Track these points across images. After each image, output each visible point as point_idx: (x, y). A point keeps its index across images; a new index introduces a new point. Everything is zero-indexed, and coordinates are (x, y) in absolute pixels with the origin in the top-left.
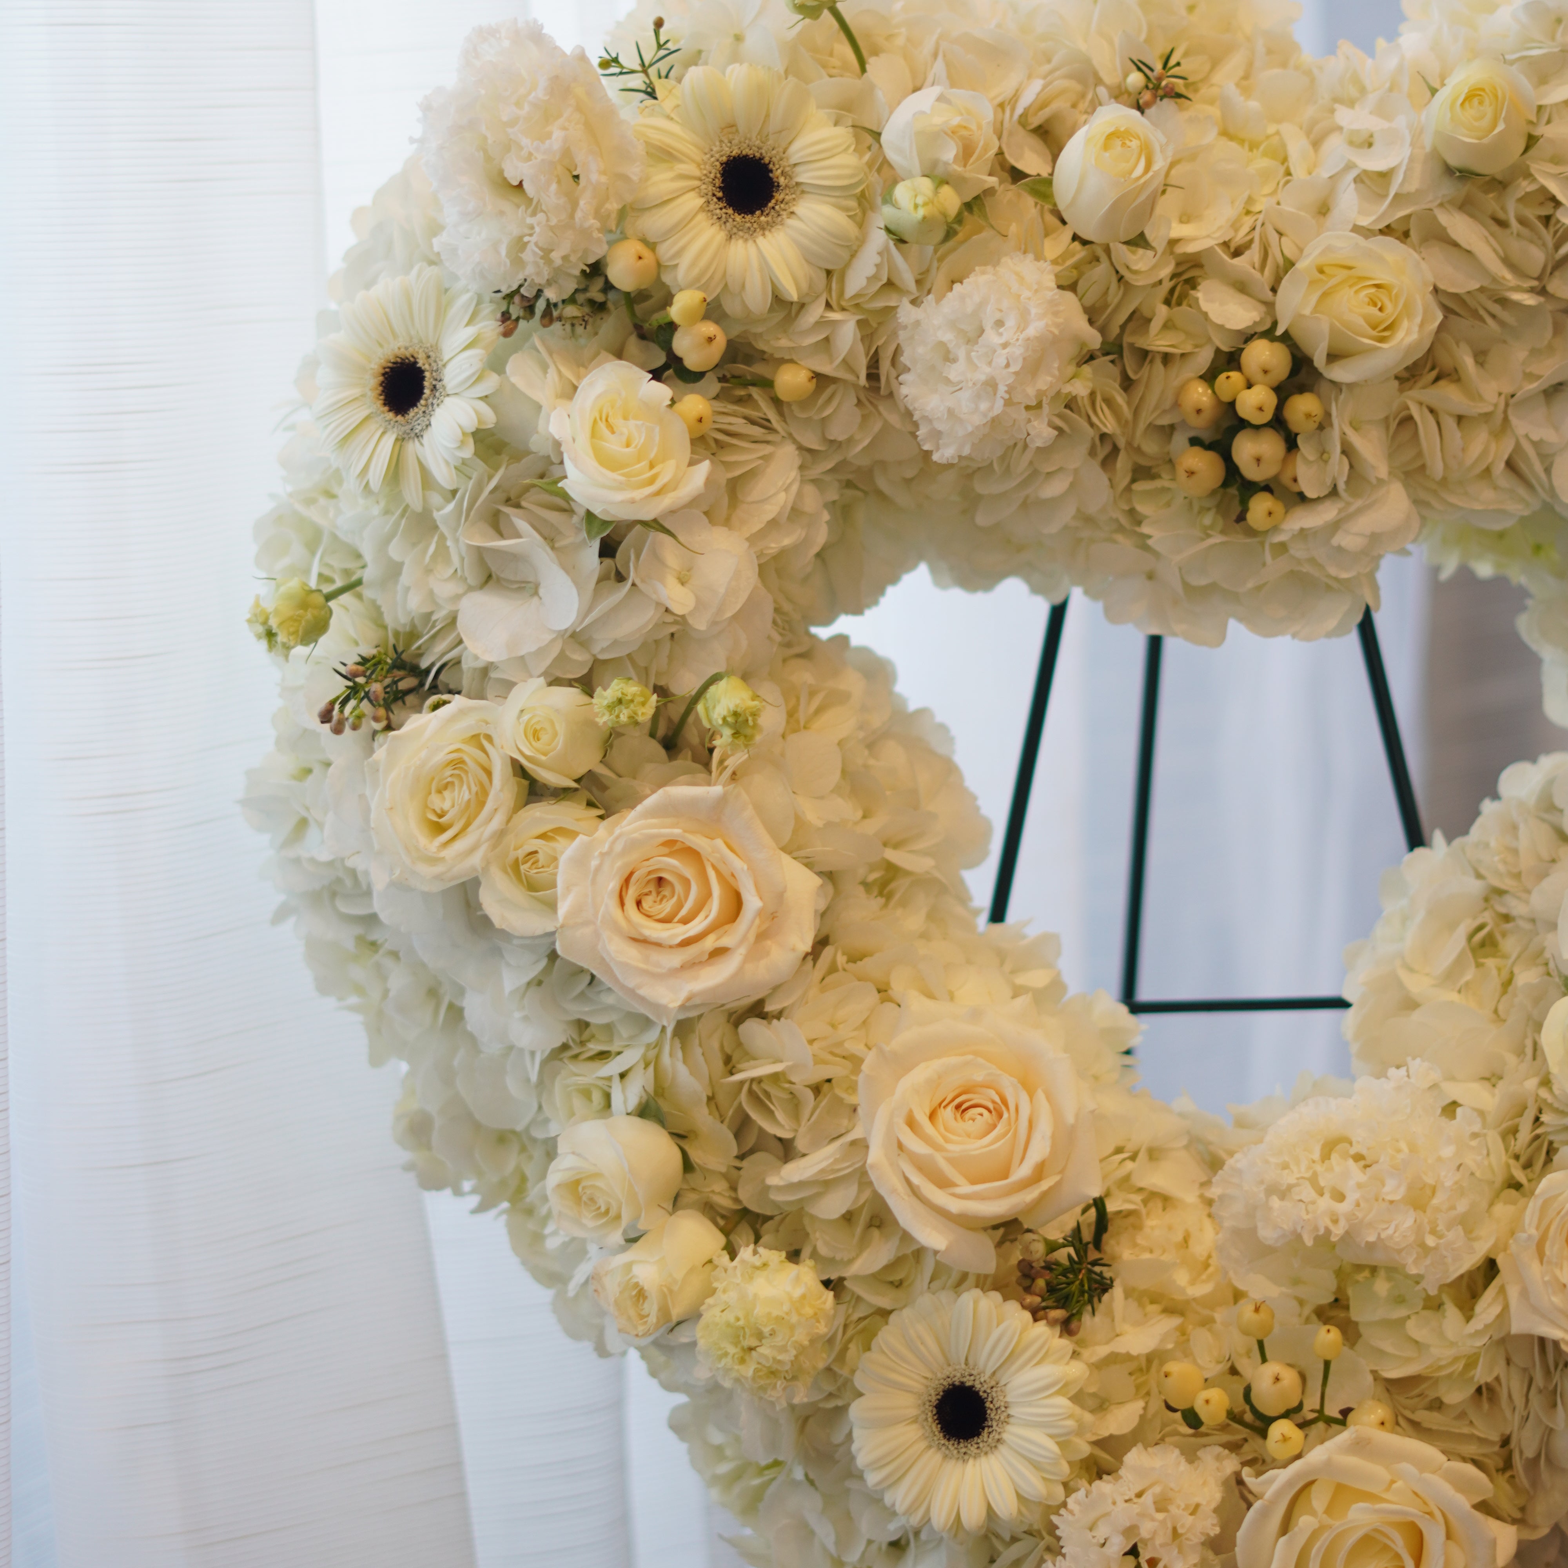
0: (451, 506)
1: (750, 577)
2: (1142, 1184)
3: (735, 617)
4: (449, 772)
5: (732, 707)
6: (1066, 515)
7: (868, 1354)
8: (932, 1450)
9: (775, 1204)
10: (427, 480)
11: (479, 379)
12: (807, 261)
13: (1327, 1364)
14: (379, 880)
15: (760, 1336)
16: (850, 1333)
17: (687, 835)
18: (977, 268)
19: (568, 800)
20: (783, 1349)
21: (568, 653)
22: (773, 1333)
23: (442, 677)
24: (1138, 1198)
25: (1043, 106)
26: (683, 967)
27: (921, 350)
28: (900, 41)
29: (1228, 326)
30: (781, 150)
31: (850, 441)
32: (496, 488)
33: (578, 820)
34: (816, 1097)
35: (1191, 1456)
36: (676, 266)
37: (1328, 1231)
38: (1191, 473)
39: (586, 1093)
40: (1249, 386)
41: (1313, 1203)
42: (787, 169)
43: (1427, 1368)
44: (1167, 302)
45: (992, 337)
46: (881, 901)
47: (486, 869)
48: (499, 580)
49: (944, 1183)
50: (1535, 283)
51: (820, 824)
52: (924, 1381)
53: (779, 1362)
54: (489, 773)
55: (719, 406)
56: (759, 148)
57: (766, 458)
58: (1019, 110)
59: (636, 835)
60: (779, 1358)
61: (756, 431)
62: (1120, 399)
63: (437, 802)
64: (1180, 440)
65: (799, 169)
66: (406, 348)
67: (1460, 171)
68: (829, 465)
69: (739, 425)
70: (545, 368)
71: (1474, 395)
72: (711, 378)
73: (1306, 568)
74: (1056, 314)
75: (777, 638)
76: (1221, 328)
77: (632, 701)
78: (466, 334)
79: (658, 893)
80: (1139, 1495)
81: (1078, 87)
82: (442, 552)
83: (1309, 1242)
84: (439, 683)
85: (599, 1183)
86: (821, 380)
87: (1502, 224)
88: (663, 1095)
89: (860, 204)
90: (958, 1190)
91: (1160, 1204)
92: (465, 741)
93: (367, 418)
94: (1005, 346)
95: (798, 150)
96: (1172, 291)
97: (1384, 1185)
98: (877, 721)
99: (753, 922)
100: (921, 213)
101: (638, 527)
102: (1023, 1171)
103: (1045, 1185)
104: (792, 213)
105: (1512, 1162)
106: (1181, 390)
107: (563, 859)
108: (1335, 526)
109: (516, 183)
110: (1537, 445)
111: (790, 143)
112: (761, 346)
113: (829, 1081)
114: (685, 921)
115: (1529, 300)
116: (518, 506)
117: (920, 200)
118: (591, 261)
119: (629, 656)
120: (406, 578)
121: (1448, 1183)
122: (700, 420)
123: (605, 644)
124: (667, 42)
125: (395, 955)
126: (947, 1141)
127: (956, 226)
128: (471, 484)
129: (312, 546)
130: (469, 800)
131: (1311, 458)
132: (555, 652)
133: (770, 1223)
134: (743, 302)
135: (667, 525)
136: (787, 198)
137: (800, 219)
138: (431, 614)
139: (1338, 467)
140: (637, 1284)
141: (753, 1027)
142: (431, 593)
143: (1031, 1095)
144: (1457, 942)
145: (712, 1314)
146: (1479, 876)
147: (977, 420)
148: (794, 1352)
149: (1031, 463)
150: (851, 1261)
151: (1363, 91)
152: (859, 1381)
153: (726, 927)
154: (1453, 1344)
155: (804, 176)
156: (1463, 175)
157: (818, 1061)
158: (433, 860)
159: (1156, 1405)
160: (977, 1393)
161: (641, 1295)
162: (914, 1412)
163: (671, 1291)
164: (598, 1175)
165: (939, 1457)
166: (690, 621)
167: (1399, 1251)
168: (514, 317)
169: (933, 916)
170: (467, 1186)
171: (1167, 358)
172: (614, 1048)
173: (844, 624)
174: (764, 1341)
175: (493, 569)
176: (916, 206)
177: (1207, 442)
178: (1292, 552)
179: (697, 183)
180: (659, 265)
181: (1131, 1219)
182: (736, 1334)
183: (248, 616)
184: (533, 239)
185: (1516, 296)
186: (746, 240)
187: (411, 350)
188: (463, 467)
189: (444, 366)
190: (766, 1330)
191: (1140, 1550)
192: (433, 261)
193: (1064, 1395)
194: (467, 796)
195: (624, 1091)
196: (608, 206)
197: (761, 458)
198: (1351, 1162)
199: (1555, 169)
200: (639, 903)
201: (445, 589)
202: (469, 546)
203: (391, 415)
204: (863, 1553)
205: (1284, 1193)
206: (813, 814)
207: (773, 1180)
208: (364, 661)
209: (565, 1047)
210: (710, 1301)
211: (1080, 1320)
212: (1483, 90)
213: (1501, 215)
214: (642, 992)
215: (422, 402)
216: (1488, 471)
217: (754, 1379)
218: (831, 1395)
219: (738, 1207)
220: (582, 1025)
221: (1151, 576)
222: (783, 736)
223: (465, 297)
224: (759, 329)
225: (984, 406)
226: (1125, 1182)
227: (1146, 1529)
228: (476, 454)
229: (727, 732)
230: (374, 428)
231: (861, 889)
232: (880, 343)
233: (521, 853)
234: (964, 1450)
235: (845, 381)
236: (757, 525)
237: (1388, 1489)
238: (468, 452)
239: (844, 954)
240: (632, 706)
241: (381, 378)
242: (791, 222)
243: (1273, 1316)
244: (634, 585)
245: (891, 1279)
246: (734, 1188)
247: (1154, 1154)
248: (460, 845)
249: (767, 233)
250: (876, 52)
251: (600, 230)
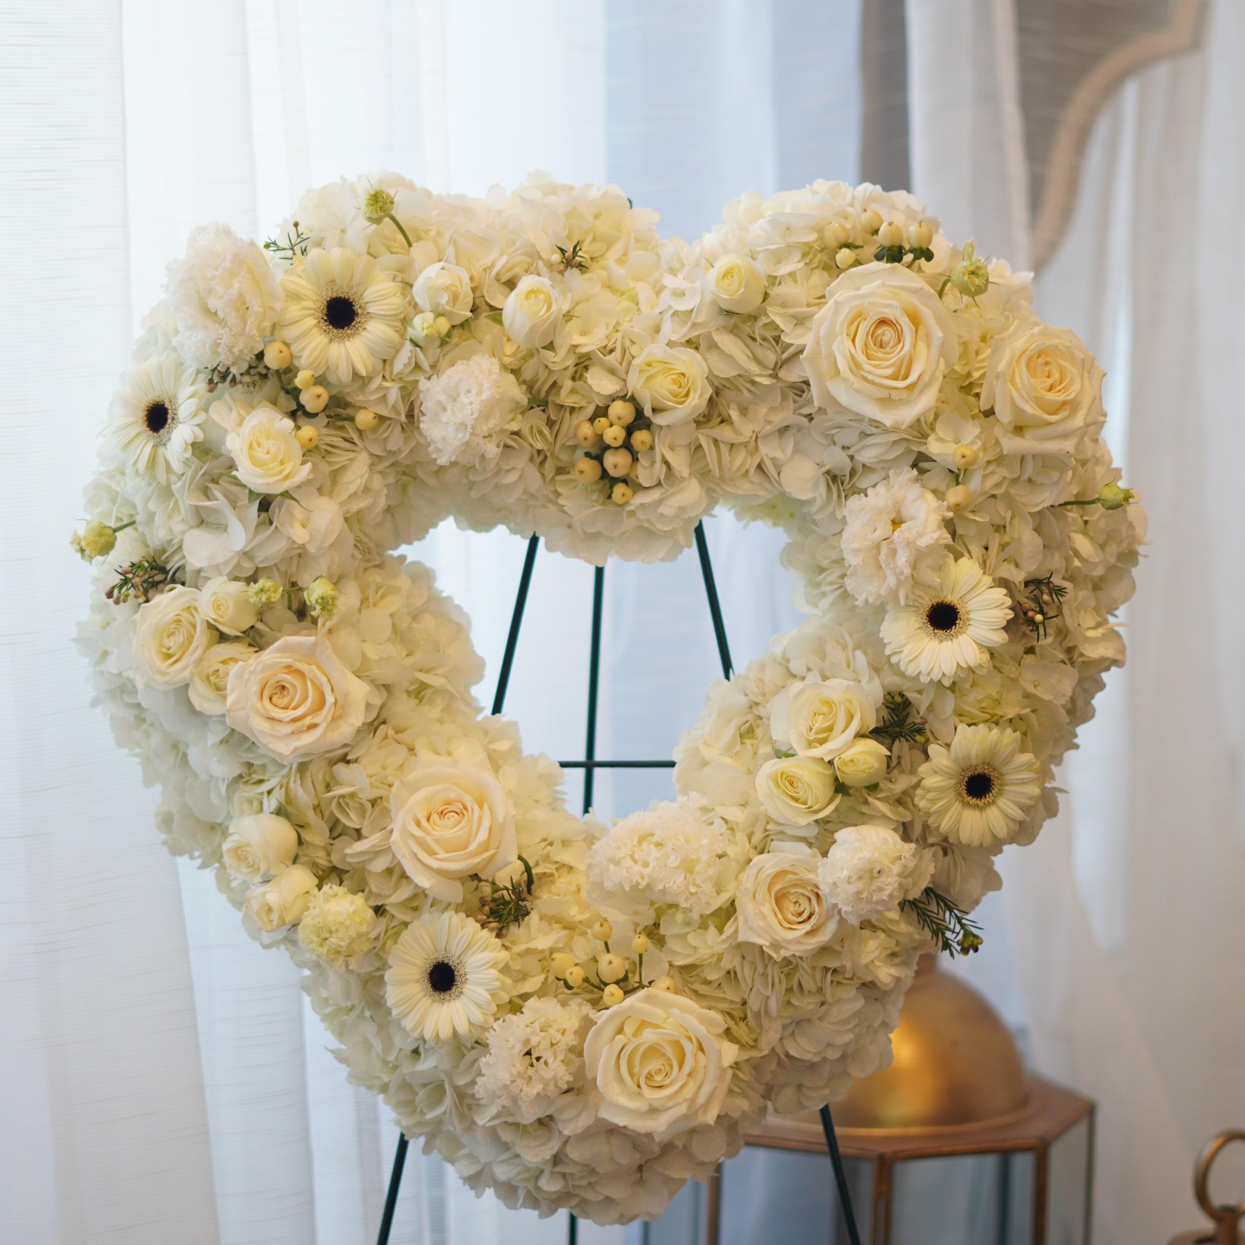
0: (180, 483)
1: (340, 523)
2: (557, 859)
3: (333, 545)
4: (173, 626)
5: (320, 594)
6: (518, 492)
7: (396, 946)
8: (427, 997)
9: (350, 864)
10: (169, 469)
11: (196, 414)
12: (373, 355)
13: (641, 956)
14: (140, 684)
15: (331, 932)
16: (389, 933)
17: (296, 663)
18: (459, 362)
19: (239, 643)
20: (342, 939)
21: (242, 563)
22: (337, 931)
23: (177, 575)
24: (553, 867)
25: (510, 270)
26: (293, 733)
27: (429, 404)
28: (433, 234)
29: (602, 393)
30: (359, 294)
31: (399, 451)
32: (204, 474)
33: (241, 654)
34: (373, 806)
35: (564, 1004)
36: (300, 356)
37: (638, 884)
38: (582, 472)
39: (250, 801)
40: (611, 425)
41: (631, 868)
42: (363, 305)
43: (697, 959)
44: (573, 379)
45: (464, 399)
46: (417, 701)
47: (191, 679)
48: (207, 523)
49: (431, 853)
50: (771, 372)
51: (376, 658)
52: (424, 960)
53: (340, 946)
54: (194, 626)
55: (326, 431)
56: (348, 293)
57: (352, 460)
58: (493, 274)
59: (268, 662)
60: (340, 944)
61: (347, 445)
62: (546, 431)
63: (167, 642)
64: (580, 453)
65: (369, 305)
66: (159, 397)
67: (726, 311)
68: (388, 463)
69: (337, 441)
70: (231, 409)
71: (737, 432)
72: (322, 416)
73: (645, 525)
74: (498, 387)
75: (358, 555)
76: (598, 393)
77: (268, 590)
78: (189, 390)
79: (281, 694)
80: (532, 1023)
81: (529, 260)
82: (176, 507)
83: (627, 888)
84: (176, 577)
85: (249, 849)
86: (381, 419)
87: (754, 339)
88: (291, 804)
89: (402, 324)
90: (439, 856)
91: (566, 870)
92: (183, 610)
93: (139, 434)
94: (471, 403)
95: (368, 295)
96: (576, 372)
97: (669, 858)
98: (419, 602)
99: (330, 710)
100: (425, 332)
101: (279, 497)
102: (473, 846)
103: (486, 855)
104: (365, 328)
105: (752, 850)
106: (577, 427)
107: (231, 673)
108: (660, 502)
109: (213, 311)
110: (773, 460)
111: (364, 291)
112: (349, 399)
113: (381, 798)
114: (295, 708)
115: (766, 381)
116: (217, 483)
117: (425, 326)
118: (256, 352)
119: (275, 565)
120: (158, 519)
121: (703, 859)
122: (311, 440)
123: (261, 559)
124: (302, 234)
125: (152, 724)
126: (434, 830)
127: (446, 339)
128: (191, 471)
129: (114, 501)
130: (183, 642)
131: (646, 465)
132: (234, 563)
133: (348, 874)
134: (338, 376)
135: (294, 495)
136: (362, 320)
137: (369, 332)
138: (172, 540)
139: (660, 470)
140: (268, 904)
141: (341, 768)
142: (171, 530)
143: (481, 807)
144: (730, 731)
145: (308, 921)
146: (746, 695)
147: (457, 443)
148: (348, 941)
149: (498, 464)
150: (390, 896)
151: (683, 265)
152: (390, 960)
153: (318, 713)
154: (712, 947)
155: (371, 309)
156: (729, 313)
157: (372, 786)
158: (164, 674)
159: (551, 978)
160: (450, 967)
161: (270, 909)
162: (417, 977)
163: (285, 908)
164: (248, 845)
165: (430, 1001)
166: (307, 547)
167: (677, 895)
168: (215, 381)
169: (447, 710)
170: (197, 854)
171: (573, 409)
172: (265, 778)
173: (403, 549)
174: (333, 935)
175: (205, 517)
176: (423, 329)
177: (594, 455)
178: (638, 515)
179: (313, 312)
180: (292, 356)
181: (550, 878)
182: (318, 930)
183: (71, 540)
184: (222, 341)
185: (758, 379)
186: (339, 343)
187: (162, 398)
188: (186, 462)
189: (179, 407)
190: (333, 929)
191: (532, 1052)
192: (174, 350)
193: (495, 969)
194: (182, 640)
195: (269, 801)
196: (264, 324)
197: (349, 459)
198: (652, 847)
199: (781, 310)
200: (271, 699)
201: (178, 527)
202: (190, 505)
203: (151, 433)
204: (397, 1056)
205: (617, 862)
206: (372, 652)
207: (348, 851)
208: (133, 565)
209: (241, 777)
210: (306, 913)
211: (508, 929)
212: (733, 269)
213: (753, 335)
214: (270, 746)
215: (167, 426)
216: (747, 472)
217: (327, 955)
218: (378, 969)
219: (330, 865)
220: (250, 765)
221: (570, 526)
222: (360, 611)
223: (190, 371)
224: (348, 391)
225: (460, 435)
226: (547, 858)
227: (534, 1041)
228: (193, 454)
229: (318, 607)
230: (142, 439)
231: (405, 694)
232: (412, 399)
233: (210, 671)
234: (442, 997)
235: (395, 419)
236: (345, 496)
237: (665, 1022)
238: (189, 454)
239: (393, 729)
240: (268, 593)
241: (146, 413)
242: (364, 333)
243: (611, 929)
244: (276, 527)
245: (411, 906)
246: (329, 855)
247: (565, 843)
248: (178, 666)
249: (351, 339)
250: (419, 239)
251: (259, 337)
